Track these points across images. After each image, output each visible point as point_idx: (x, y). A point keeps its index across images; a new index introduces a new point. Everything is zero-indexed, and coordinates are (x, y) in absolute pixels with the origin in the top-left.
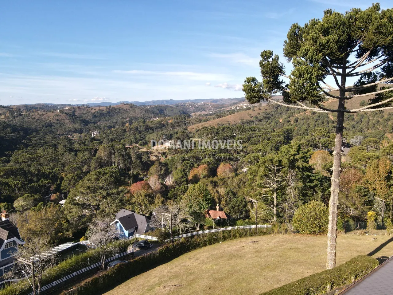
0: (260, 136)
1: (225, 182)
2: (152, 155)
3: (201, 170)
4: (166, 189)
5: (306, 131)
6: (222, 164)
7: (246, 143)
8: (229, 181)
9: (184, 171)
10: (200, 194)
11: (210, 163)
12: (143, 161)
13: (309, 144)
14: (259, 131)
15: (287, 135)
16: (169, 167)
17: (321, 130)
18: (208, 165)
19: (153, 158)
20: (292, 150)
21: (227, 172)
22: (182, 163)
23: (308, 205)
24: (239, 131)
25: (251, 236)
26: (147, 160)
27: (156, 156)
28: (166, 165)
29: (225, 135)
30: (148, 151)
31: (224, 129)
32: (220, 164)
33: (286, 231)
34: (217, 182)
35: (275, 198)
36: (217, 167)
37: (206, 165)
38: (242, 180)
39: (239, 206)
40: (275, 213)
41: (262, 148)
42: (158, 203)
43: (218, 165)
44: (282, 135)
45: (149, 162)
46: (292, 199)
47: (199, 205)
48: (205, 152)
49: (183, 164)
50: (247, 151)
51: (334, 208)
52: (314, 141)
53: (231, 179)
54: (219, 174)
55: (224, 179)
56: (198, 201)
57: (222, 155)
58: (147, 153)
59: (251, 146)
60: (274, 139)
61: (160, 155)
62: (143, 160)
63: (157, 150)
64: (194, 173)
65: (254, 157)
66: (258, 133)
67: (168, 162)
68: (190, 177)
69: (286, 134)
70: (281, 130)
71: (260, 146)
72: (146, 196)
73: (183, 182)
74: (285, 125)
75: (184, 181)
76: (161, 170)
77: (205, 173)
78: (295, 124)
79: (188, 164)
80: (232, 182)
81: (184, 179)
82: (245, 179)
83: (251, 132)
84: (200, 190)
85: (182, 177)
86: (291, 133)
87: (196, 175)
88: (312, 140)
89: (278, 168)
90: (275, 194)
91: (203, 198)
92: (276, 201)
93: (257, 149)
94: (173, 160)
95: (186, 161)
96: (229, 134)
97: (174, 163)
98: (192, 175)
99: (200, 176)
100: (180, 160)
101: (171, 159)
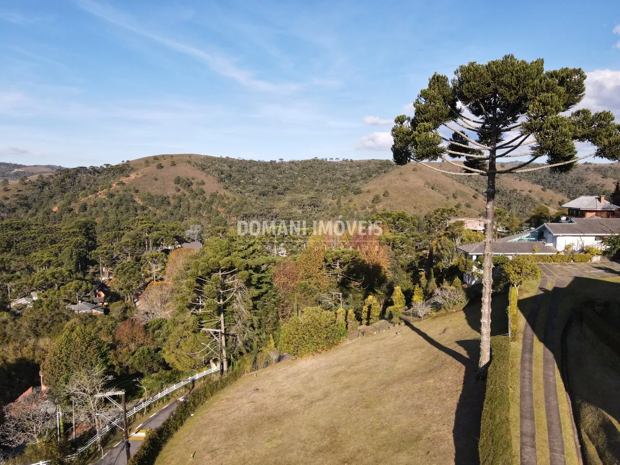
0: (35, 238)
15: (86, 231)
35: (223, 322)
40: (224, 344)
41: (51, 258)
44: (79, 232)
50: (10, 267)
66: (28, 234)
69: (84, 229)
78: (82, 213)
82: (46, 317)
86: (92, 229)
89: (224, 273)
90: (222, 315)
91: (96, 355)
92: (225, 325)
93: (42, 261)
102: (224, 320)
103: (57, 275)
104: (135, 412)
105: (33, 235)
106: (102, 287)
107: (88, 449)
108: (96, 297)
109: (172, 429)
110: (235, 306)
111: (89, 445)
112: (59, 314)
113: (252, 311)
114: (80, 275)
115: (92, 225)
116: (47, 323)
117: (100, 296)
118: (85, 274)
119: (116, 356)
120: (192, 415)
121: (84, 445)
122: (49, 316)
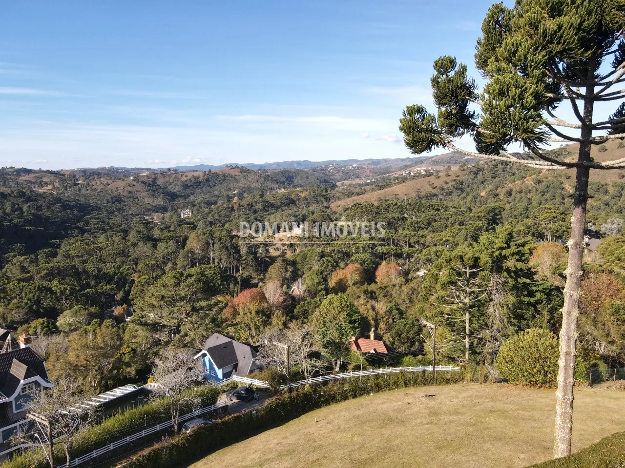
0: (448, 219)
1: (387, 292)
2: (273, 247)
3: (349, 272)
4: (292, 302)
5: (524, 211)
6: (384, 263)
7: (425, 230)
8: (395, 290)
9: (321, 273)
10: (340, 312)
11: (364, 262)
12: (259, 257)
13: (529, 232)
14: (446, 210)
15: (492, 217)
16: (299, 266)
17: (550, 209)
18: (362, 265)
19: (273, 253)
20: (497, 241)
21: (393, 277)
22: (319, 261)
23: (524, 334)
24: (412, 210)
25: (425, 384)
26: (264, 255)
27: (279, 249)
28: (294, 263)
29: (390, 216)
30: (266, 242)
31: (388, 206)
32: (381, 263)
33: (486, 378)
34: (375, 293)
35: (467, 322)
36: (376, 268)
37: (357, 265)
38: (415, 289)
39: (408, 332)
40: (467, 346)
42: (278, 324)
43: (377, 265)
44: (484, 216)
45: (267, 259)
46: (497, 324)
47: (338, 329)
48: (357, 243)
49: (321, 262)
51: (568, 347)
52: (538, 227)
53: (397, 288)
54: (378, 279)
55: (386, 287)
56: (338, 324)
57: (385, 249)
58: (266, 245)
59: (431, 235)
60: (471, 224)
61: (286, 247)
62: (258, 255)
63: (281, 240)
64: (338, 278)
65: (436, 252)
66: (445, 214)
67: (298, 260)
68: (332, 283)
69: (491, 215)
70: (483, 208)
71: (448, 235)
72: (257, 313)
73: (320, 291)
74: (489, 201)
75: (322, 289)
76: (286, 271)
77: (356, 277)
78: (506, 199)
79: (329, 262)
80: (398, 292)
81: (322, 287)
83: (432, 212)
84: (341, 304)
85: (319, 284)
86: (500, 214)
87: (341, 280)
88: (535, 226)
89: (472, 271)
90: (467, 315)
91: (346, 319)
92: (470, 326)
94: (305, 257)
95: (326, 258)
96: (396, 215)
97: (307, 260)
98: (335, 281)
99: (347, 281)
100: (316, 255)
101: (302, 254)
110: (490, 309)
113: (513, 320)
120: (371, 394)
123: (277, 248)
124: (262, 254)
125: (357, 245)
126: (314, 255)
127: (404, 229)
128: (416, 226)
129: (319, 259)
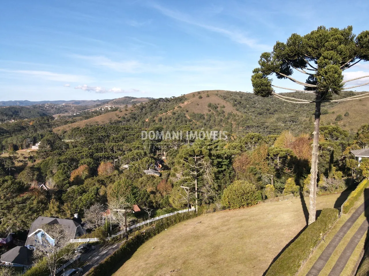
0: (134, 135)
1: (111, 179)
2: (16, 160)
3: (82, 171)
4: (47, 194)
5: (173, 129)
6: (102, 163)
7: (121, 142)
8: (116, 178)
9: (65, 173)
11: (90, 163)
12: (6, 168)
14: (132, 130)
16: (43, 171)
17: (186, 127)
18: (88, 165)
19: (17, 164)
21: (109, 171)
22: (58, 166)
23: (233, 184)
24: (113, 131)
26: (10, 166)
27: (21, 161)
28: (39, 169)
29: (100, 135)
30: (10, 157)
31: (98, 129)
32: (100, 164)
33: (215, 210)
34: (104, 181)
36: (97, 167)
37: (86, 166)
38: (128, 176)
40: (196, 197)
41: (140, 145)
43: (98, 165)
45: (13, 169)
48: (81, 153)
49: (60, 166)
50: (123, 149)
53: (117, 176)
54: (100, 173)
55: (110, 177)
57: (101, 154)
58: (10, 158)
59: (126, 144)
61: (27, 159)
62: (5, 167)
63: (22, 155)
64: (76, 174)
66: (132, 132)
67: (42, 166)
68: (72, 179)
71: (137, 144)
73: (65, 185)
74: (151, 124)
75: (66, 183)
76: (34, 175)
77: (86, 173)
78: (159, 123)
79: (65, 166)
81: (67, 181)
82: (132, 175)
83: (125, 131)
85: (64, 180)
87: (78, 176)
89: (198, 157)
90: (196, 181)
91: (131, 193)
92: (197, 186)
93: (135, 147)
94: (47, 164)
95: (63, 164)
96: (104, 134)
97: (48, 166)
98: (73, 177)
99: (81, 176)
100: (55, 162)
101: (44, 163)
102: (197, 183)
103: (138, 154)
104: (143, 224)
105: (133, 133)
106: (162, 162)
107: (117, 237)
108: (158, 167)
109: (152, 235)
110: (205, 176)
111: (118, 235)
112: (138, 174)
113: (215, 180)
114: (152, 155)
115: (161, 129)
116: (133, 178)
117: (159, 167)
118: (155, 155)
119: (155, 197)
120: (166, 230)
121: (115, 234)
122: (133, 174)
123: (20, 160)
124: (9, 165)
125: (82, 154)
126: (54, 162)
127: (109, 142)
128: (116, 140)
129: (58, 164)
